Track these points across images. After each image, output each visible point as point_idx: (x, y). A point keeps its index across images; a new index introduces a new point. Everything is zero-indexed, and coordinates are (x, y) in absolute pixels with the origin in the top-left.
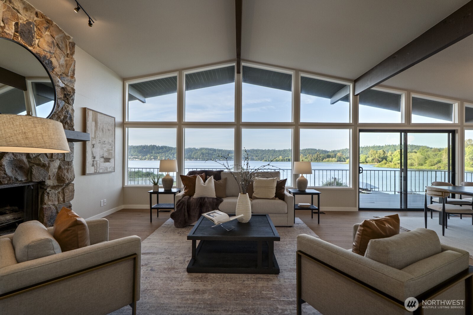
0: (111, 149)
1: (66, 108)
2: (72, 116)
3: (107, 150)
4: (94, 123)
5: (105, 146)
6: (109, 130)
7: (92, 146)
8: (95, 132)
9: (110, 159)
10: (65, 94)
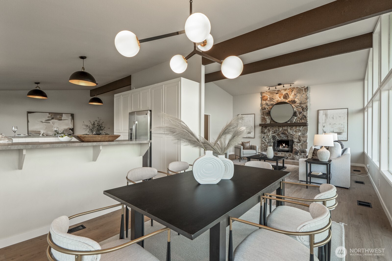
0: (342, 127)
1: (303, 114)
2: (306, 116)
3: (337, 128)
4: (325, 116)
5: (335, 126)
6: (340, 117)
7: (323, 127)
8: (326, 120)
9: (341, 133)
10: (302, 109)
